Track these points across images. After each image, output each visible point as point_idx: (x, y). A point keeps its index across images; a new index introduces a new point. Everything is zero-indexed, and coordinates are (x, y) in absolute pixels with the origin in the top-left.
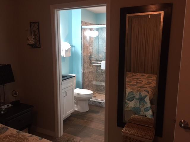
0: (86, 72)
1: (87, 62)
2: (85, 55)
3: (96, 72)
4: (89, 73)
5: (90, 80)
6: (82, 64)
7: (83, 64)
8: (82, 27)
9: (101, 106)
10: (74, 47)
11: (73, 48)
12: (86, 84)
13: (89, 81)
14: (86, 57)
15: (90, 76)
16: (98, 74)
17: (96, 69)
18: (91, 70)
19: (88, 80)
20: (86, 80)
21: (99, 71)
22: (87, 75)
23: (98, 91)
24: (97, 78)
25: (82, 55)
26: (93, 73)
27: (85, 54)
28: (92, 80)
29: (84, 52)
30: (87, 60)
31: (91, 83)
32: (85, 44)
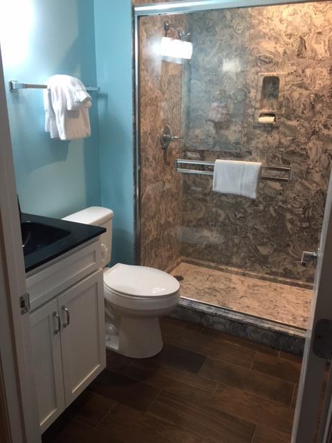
0: (149, 198)
1: (154, 158)
2: (145, 133)
3: (181, 193)
4: (158, 199)
5: (163, 222)
6: (135, 167)
7: (138, 168)
8: (136, 9)
9: (205, 324)
10: (105, 97)
11: (101, 104)
12: (151, 238)
13: (161, 226)
14: (150, 140)
15: (162, 207)
16: (190, 197)
17: (185, 182)
18: (167, 186)
19: (158, 222)
20: (151, 226)
21: (194, 188)
22: (153, 206)
23: (189, 255)
24: (184, 210)
25: (135, 133)
26: (172, 197)
27: (146, 126)
28: (170, 220)
29: (142, 120)
30: (152, 151)
31: (166, 233)
32: (148, 89)
